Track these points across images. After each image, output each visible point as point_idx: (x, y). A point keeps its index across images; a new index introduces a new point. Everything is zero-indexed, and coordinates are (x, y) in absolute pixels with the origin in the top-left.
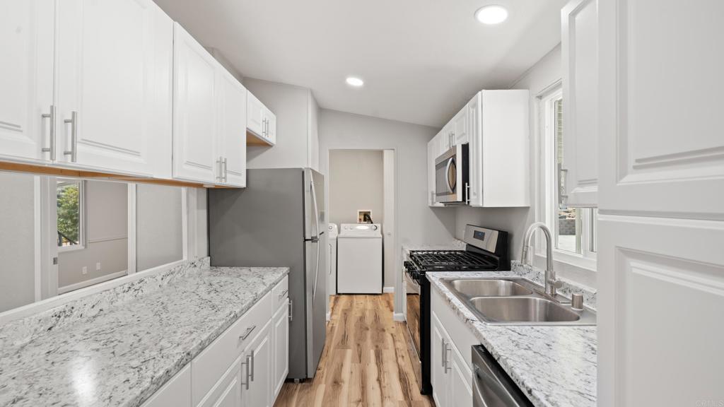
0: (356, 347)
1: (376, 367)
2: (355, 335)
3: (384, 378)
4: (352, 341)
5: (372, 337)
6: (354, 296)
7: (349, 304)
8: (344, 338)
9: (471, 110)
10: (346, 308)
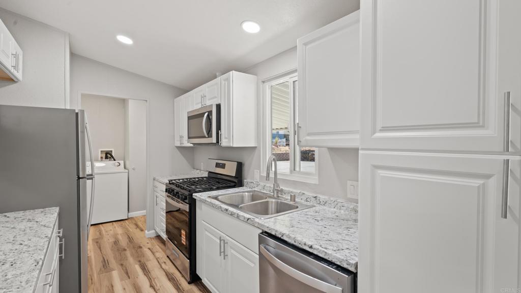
0: (120, 267)
1: (145, 277)
2: (115, 258)
3: (155, 283)
4: (113, 263)
5: (132, 255)
6: (100, 225)
7: (98, 233)
8: (105, 264)
9: (223, 82)
10: (96, 237)
